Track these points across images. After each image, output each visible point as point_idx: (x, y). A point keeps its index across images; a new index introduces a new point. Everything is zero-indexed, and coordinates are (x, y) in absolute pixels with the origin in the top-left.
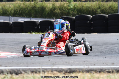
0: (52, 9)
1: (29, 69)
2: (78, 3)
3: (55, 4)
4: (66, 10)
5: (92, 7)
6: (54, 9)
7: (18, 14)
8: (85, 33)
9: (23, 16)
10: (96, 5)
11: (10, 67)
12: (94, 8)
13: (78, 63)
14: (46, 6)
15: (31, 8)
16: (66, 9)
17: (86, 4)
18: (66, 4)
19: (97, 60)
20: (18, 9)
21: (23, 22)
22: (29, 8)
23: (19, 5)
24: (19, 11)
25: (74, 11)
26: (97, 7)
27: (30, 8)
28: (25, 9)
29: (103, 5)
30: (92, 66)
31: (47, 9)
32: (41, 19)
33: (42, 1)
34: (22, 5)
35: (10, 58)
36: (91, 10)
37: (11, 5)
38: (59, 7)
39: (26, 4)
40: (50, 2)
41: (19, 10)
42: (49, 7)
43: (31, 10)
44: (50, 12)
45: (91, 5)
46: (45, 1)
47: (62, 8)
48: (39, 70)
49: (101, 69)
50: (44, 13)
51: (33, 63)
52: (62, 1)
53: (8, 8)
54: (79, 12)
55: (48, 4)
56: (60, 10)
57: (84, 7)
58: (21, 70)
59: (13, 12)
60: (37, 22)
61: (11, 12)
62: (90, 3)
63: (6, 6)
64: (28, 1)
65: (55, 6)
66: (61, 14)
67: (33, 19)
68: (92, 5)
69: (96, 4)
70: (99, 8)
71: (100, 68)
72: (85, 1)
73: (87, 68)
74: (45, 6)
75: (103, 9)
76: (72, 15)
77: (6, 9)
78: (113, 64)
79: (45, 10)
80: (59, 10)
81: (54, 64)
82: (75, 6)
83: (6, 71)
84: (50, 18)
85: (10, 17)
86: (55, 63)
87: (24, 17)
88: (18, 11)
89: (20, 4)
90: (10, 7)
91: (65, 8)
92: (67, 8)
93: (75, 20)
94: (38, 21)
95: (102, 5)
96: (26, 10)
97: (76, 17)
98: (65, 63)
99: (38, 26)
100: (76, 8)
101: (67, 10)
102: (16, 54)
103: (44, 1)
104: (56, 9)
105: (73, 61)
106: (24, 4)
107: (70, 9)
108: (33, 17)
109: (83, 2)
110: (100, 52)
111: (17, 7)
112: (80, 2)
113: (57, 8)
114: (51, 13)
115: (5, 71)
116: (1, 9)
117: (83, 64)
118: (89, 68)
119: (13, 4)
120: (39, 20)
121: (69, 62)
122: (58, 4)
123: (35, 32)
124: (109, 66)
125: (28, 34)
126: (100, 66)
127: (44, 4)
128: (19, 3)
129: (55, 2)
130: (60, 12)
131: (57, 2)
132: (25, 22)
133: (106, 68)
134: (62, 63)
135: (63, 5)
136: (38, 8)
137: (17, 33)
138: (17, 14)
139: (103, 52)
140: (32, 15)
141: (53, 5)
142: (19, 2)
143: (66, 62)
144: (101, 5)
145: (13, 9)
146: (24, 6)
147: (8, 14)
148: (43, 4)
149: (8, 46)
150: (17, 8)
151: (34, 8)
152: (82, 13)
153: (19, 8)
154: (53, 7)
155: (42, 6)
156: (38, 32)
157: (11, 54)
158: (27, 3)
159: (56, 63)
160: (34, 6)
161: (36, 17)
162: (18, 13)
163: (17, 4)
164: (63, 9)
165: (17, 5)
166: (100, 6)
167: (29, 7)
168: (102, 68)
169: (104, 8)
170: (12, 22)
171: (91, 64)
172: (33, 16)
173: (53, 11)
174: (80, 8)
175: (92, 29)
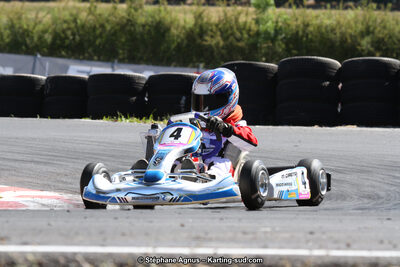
0: (192, 31)
1: (110, 255)
2: (289, 11)
3: (205, 14)
4: (246, 36)
5: (340, 28)
6: (202, 33)
7: (67, 48)
8: (312, 125)
9: (86, 55)
10: (356, 23)
11: (40, 244)
12: (350, 31)
13: (287, 235)
14: (172, 23)
15: (117, 28)
16: (244, 32)
17: (317, 17)
18: (246, 16)
19: (359, 229)
20: (69, 29)
21: (86, 76)
22: (108, 27)
23: (71, 15)
24: (71, 37)
25: (273, 40)
26: (360, 27)
27: (112, 28)
28: (94, 28)
29: (382, 21)
30: (339, 249)
31: (174, 31)
32: (151, 67)
33: (156, 2)
34: (83, 16)
35: (38, 211)
36: (338, 39)
37: (41, 15)
38: (220, 26)
39: (98, 12)
40: (187, 7)
41: (73, 34)
42: (182, 23)
43: (115, 34)
44: (185, 42)
45: (339, 23)
46: (170, 4)
47: (232, 28)
49: (374, 261)
50: (162, 48)
51: (123, 234)
52: (228, 5)
53: (32, 24)
54: (291, 46)
55: (180, 12)
56: (222, 36)
57: (311, 29)
58: (79, 258)
59: (48, 38)
60: (139, 78)
61: (40, 38)
62: (333, 12)
63: (24, 16)
65: (205, 20)
66: (224, 51)
67: (122, 66)
68: (342, 20)
69: (356, 16)
70: (367, 32)
71: (370, 258)
72: (317, 5)
73: (320, 257)
74: (168, 19)
75: (381, 36)
76: (266, 55)
77: (25, 27)
79: (167, 34)
80: (219, 38)
81: (199, 240)
82: (277, 22)
83: (26, 260)
84: (184, 64)
85: (39, 56)
86: (202, 235)
87: (90, 59)
88: (67, 38)
89: (74, 12)
90: (40, 22)
91: (240, 30)
92: (250, 30)
93: (276, 74)
94: (141, 75)
95: (379, 21)
96: (98, 32)
97: (281, 66)
98: (240, 235)
99: (141, 94)
100: (281, 29)
101: (249, 35)
102: (57, 194)
103: (166, 3)
104: (210, 33)
105: (268, 229)
106: (91, 12)
107: (258, 34)
108: (122, 61)
109: (309, 7)
110: (369, 197)
111: (65, 22)
112: (298, 7)
113: (211, 31)
114: (188, 46)
115: (20, 260)
116: (5, 29)
117: (308, 241)
118: (327, 256)
119: (49, 8)
120: (145, 73)
121: (254, 233)
122: (214, 14)
123: (131, 116)
125: (105, 122)
126: (370, 250)
127: (163, 14)
128: (74, 7)
129: (204, 5)
130: (222, 43)
131: (213, 5)
132: (95, 78)
133: (392, 258)
134: (230, 235)
135: (233, 18)
136: (144, 26)
137: (64, 117)
138: (62, 47)
139: (379, 198)
140: (121, 51)
141: (199, 16)
142: (72, 3)
143: (245, 233)
144: (375, 21)
145: (50, 31)
146: (91, 17)
147: (31, 46)
148: (160, 11)
149: (29, 165)
150: (65, 26)
151: (128, 28)
152: (304, 51)
153: (72, 25)
154: (195, 25)
155: (157, 18)
156: (140, 116)
157: (41, 197)
158: (104, 8)
159: (206, 233)
160: (129, 20)
161: (132, 59)
162: (67, 42)
163: (64, 9)
164: (233, 34)
165: (66, 15)
166: (370, 23)
167: (108, 21)
168: (378, 258)
169: (386, 32)
170: (44, 78)
171: (336, 244)
172: (121, 57)
173: (199, 41)
174: (297, 32)
175: (339, 110)
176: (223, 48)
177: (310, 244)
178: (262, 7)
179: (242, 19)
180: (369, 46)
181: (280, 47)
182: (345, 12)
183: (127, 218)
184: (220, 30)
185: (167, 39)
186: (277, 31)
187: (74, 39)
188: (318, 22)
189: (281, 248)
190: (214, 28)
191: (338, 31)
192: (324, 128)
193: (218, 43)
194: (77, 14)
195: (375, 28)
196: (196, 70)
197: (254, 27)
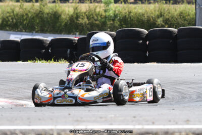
0: (72, 16)
1: (33, 130)
2: (121, 5)
3: (79, 8)
4: (100, 18)
6: (77, 17)
7: (9, 26)
8: (134, 62)
9: (19, 29)
10: (155, 11)
12: (152, 15)
14: (62, 12)
15: (34, 15)
16: (99, 16)
17: (135, 8)
18: (100, 8)
19: (159, 114)
20: (10, 16)
21: (19, 40)
24: (11, 20)
25: (113, 20)
26: (157, 13)
27: (32, 15)
28: (23, 16)
29: (168, 10)
30: (148, 125)
31: (63, 16)
32: (52, 35)
33: (54, 2)
34: (17, 10)
36: (146, 20)
38: (87, 13)
39: (24, 7)
40: (69, 4)
41: (12, 19)
42: (67, 12)
43: (33, 18)
44: (69, 22)
46: (61, 3)
47: (92, 14)
48: (51, 132)
49: (166, 131)
50: (58, 25)
51: (40, 119)
52: (91, 3)
54: (122, 23)
55: (66, 6)
56: (87, 18)
57: (132, 14)
60: (46, 40)
62: (143, 5)
64: (29, 2)
65: (79, 11)
66: (89, 26)
67: (37, 34)
68: (148, 10)
70: (161, 15)
71: (164, 129)
72: (135, 2)
73: (139, 129)
74: (60, 10)
75: (167, 17)
76: (110, 28)
78: (187, 122)
79: (60, 18)
81: (78, 121)
82: (115, 11)
84: (69, 33)
86: (79, 119)
87: (21, 31)
88: (9, 21)
89: (12, 8)
91: (97, 15)
92: (101, 15)
93: (115, 37)
95: (166, 10)
96: (25, 17)
97: (118, 33)
98: (99, 119)
99: (47, 49)
100: (117, 15)
101: (101, 18)
102: (5, 100)
103: (59, 2)
104: (81, 17)
105: (113, 116)
106: (21, 7)
107: (105, 17)
108: (37, 32)
109: (131, 3)
111: (8, 12)
112: (125, 3)
114: (70, 24)
117: (133, 121)
118: (143, 128)
120: (48, 38)
121: (106, 118)
122: (84, 7)
123: (42, 59)
124: (181, 125)
125: (29, 63)
126: (164, 125)
127: (58, 8)
128: (12, 5)
129: (78, 3)
130: (87, 22)
131: (83, 3)
132: (23, 41)
133: (175, 129)
134: (94, 119)
135: (93, 9)
136: (48, 14)
137: (8, 61)
138: (7, 25)
140: (36, 27)
141: (76, 9)
142: (11, 3)
143: (101, 118)
146: (21, 10)
148: (56, 6)
150: (8, 15)
151: (40, 15)
152: (129, 25)
153: (12, 14)
154: (74, 13)
155: (55, 10)
156: (47, 60)
158: (27, 5)
159: (82, 118)
160: (40, 11)
161: (43, 31)
163: (7, 6)
164: (93, 18)
165: (8, 9)
166: (162, 11)
167: (29, 12)
168: (168, 129)
169: (170, 15)
171: (147, 122)
172: (37, 30)
173: (76, 21)
174: (125, 16)
175: (147, 55)
176: (88, 24)
177: (134, 123)
178: (107, 4)
179: (98, 10)
180: (162, 22)
181: (117, 24)
182: (149, 5)
183: (42, 111)
184: (87, 15)
185: (60, 20)
186: (116, 16)
187: (13, 21)
188: (136, 11)
189: (119, 125)
190: (84, 15)
191: (146, 15)
192: (140, 64)
193: (86, 22)
194: (14, 9)
195: (164, 13)
196: (74, 36)
197: (104, 14)
